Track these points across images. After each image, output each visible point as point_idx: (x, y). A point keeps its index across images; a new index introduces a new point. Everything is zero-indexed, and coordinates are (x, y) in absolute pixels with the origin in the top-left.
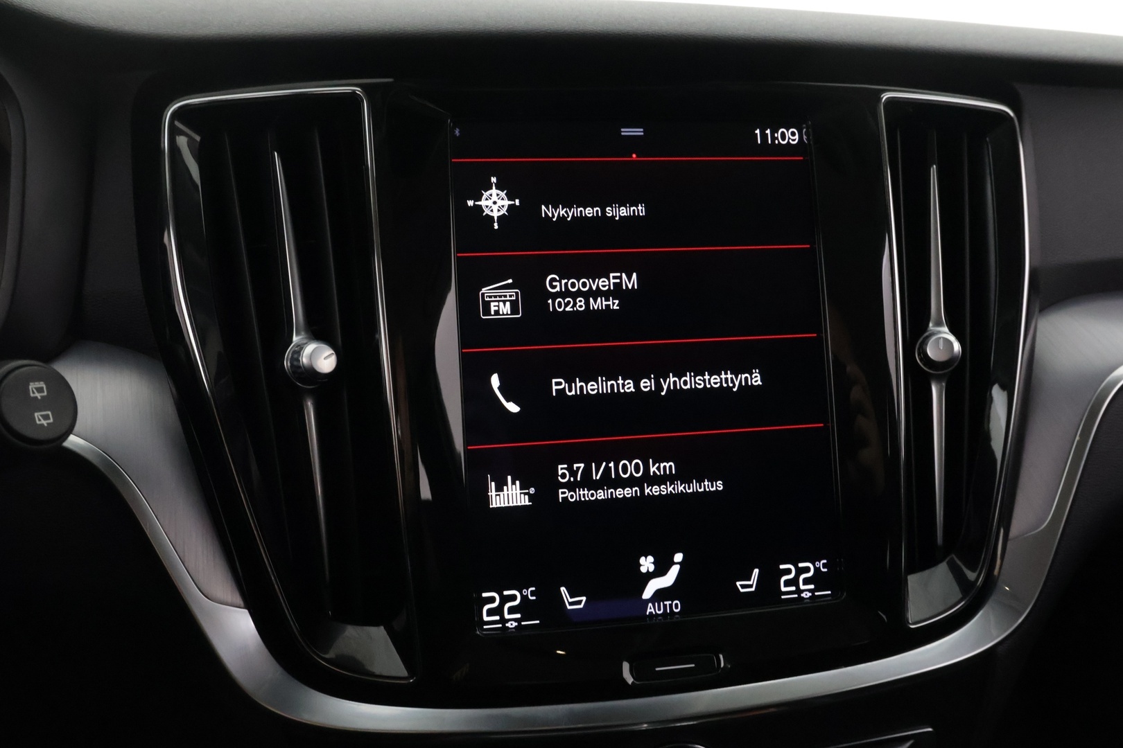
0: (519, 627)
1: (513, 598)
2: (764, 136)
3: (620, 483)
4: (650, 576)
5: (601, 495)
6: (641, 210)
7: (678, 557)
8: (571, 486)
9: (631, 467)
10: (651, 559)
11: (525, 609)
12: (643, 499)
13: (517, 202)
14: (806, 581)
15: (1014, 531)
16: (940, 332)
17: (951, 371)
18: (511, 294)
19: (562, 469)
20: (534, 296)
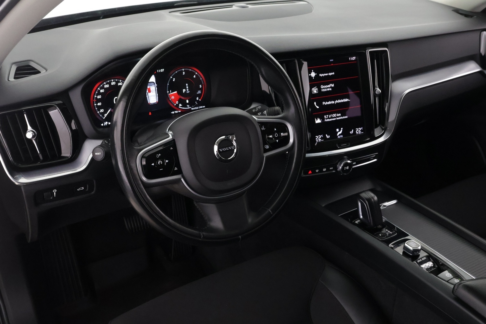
0: (321, 141)
1: (320, 137)
2: (351, 59)
3: (333, 118)
4: (338, 132)
5: (331, 120)
6: (333, 73)
7: (342, 129)
8: (327, 119)
9: (334, 115)
10: (338, 129)
11: (322, 138)
12: (336, 120)
13: (316, 74)
14: (360, 131)
15: (389, 121)
16: (377, 89)
17: (380, 96)
18: (317, 89)
19: (325, 116)
20: (320, 89)
